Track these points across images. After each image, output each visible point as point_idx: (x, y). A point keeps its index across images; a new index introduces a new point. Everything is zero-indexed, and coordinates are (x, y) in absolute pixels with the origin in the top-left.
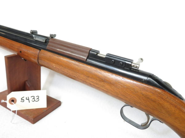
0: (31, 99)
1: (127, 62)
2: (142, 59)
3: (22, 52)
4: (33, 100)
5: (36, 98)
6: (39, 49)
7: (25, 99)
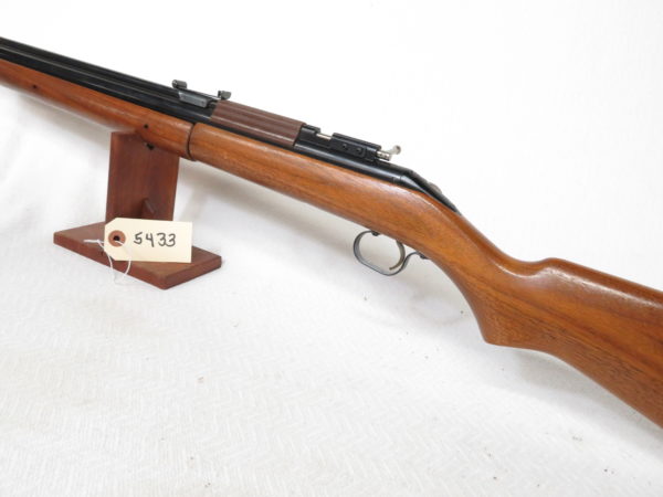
0: (157, 239)
1: (369, 149)
2: (398, 148)
3: (150, 126)
4: (162, 242)
5: (168, 238)
6: (193, 121)
7: (143, 236)
